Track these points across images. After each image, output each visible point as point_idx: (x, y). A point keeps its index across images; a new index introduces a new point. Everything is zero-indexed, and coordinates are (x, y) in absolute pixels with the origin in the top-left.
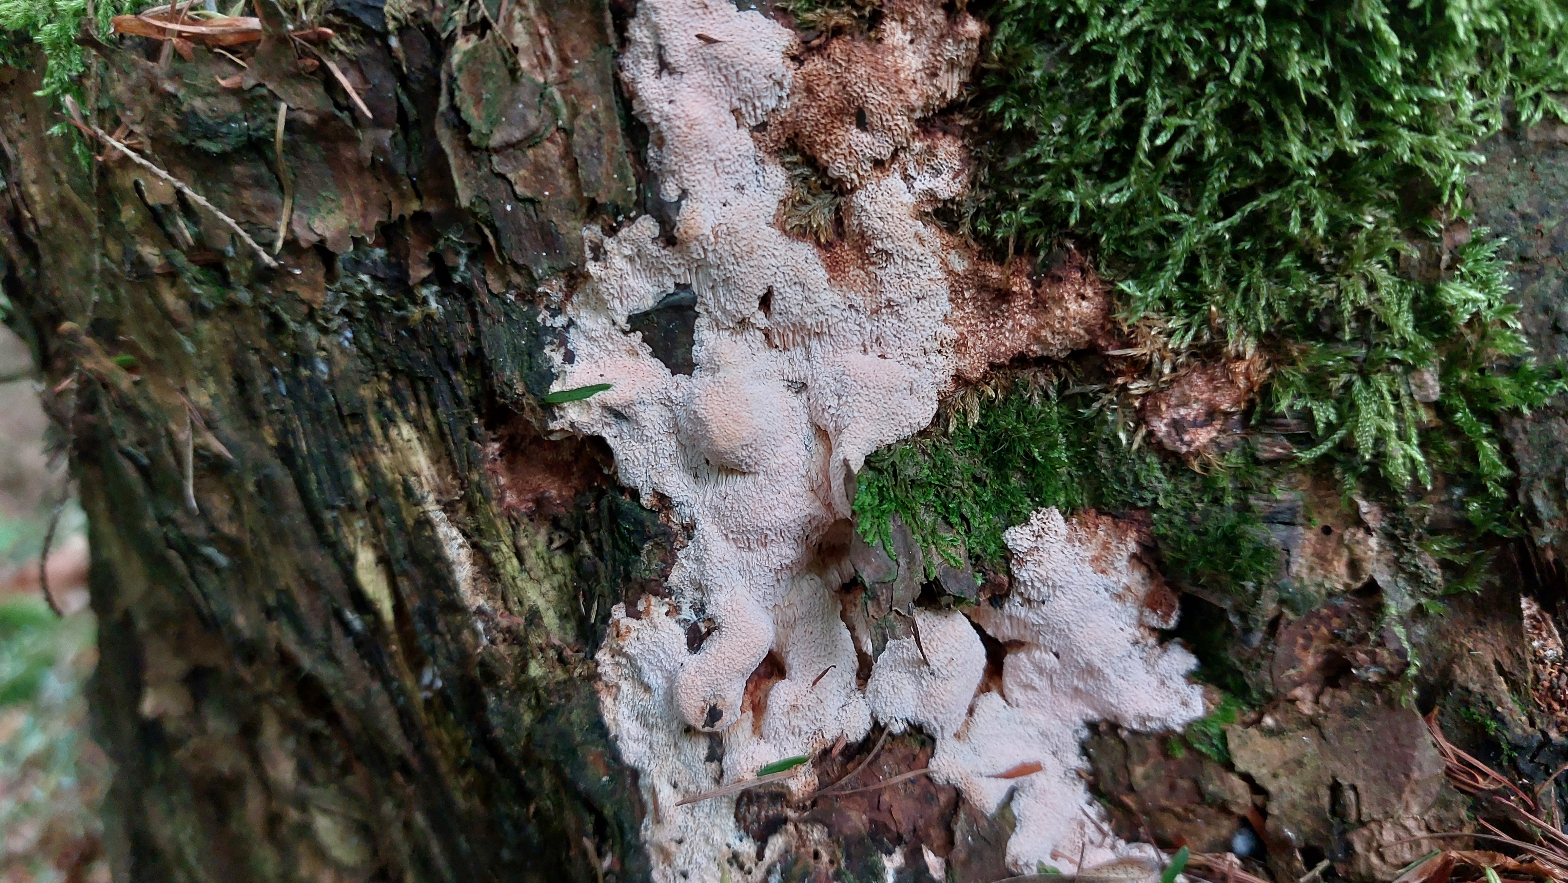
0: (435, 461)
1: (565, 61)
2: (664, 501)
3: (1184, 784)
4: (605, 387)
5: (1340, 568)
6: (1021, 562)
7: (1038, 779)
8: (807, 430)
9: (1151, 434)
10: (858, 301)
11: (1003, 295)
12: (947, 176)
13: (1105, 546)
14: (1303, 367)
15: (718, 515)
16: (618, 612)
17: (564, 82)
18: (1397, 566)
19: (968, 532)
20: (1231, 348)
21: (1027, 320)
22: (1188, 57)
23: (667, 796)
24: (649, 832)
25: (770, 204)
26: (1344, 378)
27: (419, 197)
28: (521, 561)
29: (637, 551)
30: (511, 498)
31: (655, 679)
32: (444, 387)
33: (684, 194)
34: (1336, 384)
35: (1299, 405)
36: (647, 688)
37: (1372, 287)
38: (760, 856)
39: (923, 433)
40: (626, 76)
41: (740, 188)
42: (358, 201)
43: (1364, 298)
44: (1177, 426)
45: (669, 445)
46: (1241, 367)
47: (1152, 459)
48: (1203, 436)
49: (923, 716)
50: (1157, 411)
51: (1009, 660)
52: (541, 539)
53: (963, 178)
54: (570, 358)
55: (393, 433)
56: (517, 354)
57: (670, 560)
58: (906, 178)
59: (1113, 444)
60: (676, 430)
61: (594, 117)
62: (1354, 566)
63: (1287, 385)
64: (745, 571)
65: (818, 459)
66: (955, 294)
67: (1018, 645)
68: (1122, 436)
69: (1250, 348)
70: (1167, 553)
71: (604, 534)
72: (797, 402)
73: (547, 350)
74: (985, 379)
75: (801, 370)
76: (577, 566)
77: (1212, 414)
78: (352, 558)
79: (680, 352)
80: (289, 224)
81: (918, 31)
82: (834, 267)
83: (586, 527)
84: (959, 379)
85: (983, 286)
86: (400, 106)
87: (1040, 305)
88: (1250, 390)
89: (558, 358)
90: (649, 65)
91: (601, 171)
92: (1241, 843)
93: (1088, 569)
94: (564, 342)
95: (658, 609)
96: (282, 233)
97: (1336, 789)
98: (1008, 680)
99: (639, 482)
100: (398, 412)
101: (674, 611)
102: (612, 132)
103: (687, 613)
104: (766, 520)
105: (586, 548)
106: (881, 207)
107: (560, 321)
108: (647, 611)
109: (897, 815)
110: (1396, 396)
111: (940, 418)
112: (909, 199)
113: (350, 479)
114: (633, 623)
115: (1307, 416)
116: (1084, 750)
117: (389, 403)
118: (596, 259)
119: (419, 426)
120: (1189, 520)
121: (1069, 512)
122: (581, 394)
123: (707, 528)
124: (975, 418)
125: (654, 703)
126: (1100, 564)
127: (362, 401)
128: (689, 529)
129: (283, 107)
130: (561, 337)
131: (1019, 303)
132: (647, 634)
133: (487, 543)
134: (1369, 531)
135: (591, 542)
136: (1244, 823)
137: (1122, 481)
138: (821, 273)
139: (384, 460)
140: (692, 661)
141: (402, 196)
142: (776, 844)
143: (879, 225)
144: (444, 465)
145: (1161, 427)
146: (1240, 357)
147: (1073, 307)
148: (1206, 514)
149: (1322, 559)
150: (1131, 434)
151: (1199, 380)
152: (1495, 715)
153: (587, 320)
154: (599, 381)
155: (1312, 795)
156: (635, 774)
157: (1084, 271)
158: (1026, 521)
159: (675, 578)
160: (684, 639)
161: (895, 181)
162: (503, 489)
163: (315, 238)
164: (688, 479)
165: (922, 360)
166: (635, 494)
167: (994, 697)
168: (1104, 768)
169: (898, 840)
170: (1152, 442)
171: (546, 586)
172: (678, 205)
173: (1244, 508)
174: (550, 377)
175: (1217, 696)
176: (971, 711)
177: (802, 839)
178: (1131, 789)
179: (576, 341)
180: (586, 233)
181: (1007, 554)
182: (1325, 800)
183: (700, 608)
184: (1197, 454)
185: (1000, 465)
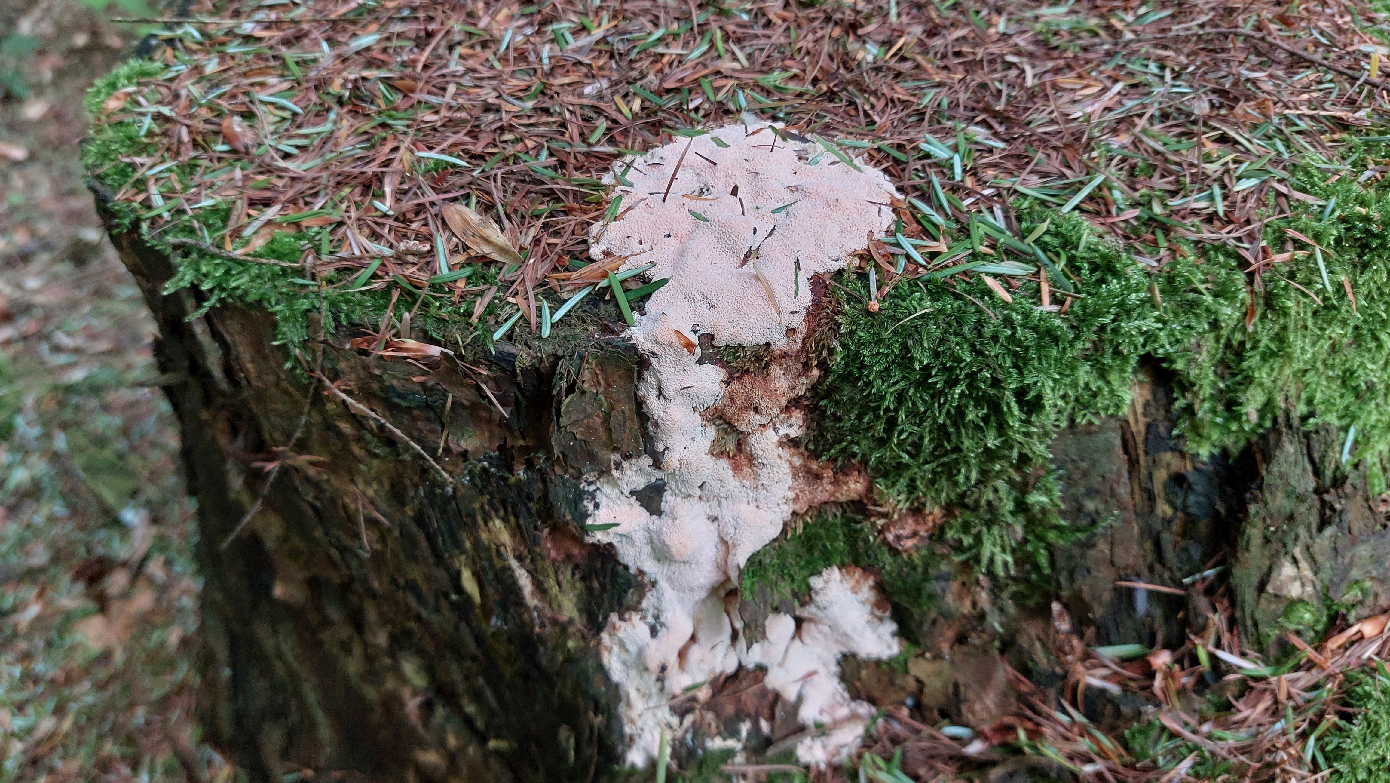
0: (513, 535)
1: (609, 385)
2: (642, 573)
3: (885, 678)
4: (617, 525)
5: (968, 603)
6: (817, 593)
7: (815, 678)
8: (716, 539)
9: (885, 539)
10: (748, 484)
11: (818, 477)
12: (795, 428)
13: (858, 582)
14: (960, 520)
15: (669, 579)
16: (614, 617)
17: (606, 392)
18: (994, 603)
19: (793, 581)
20: (927, 511)
21: (830, 488)
22: (919, 403)
23: (633, 694)
24: (622, 708)
25: (707, 444)
26: (978, 528)
27: (524, 438)
28: (560, 587)
29: (626, 592)
30: (553, 553)
31: (633, 648)
32: (524, 509)
33: (667, 448)
34: (974, 531)
35: (956, 536)
36: (627, 651)
37: (996, 490)
38: (681, 723)
39: (775, 540)
40: (640, 393)
41: (693, 439)
42: (487, 434)
43: (991, 496)
44: (898, 538)
45: (648, 549)
46: (930, 518)
47: (885, 549)
48: (909, 543)
49: (764, 662)
50: (889, 530)
51: (805, 626)
52: (569, 573)
53: (804, 428)
54: (597, 506)
55: (491, 524)
56: (568, 501)
57: (642, 596)
58: (774, 429)
59: (866, 541)
60: (651, 542)
61: (623, 412)
62: (974, 604)
63: (951, 527)
64: (681, 601)
65: (722, 554)
66: (795, 476)
67: (811, 620)
68: (871, 538)
69: (937, 511)
70: (888, 588)
71: (607, 580)
72: (713, 527)
73: (585, 502)
74: (806, 513)
75: (716, 512)
76: (590, 589)
77: (915, 534)
78: (459, 573)
79: (654, 505)
80: (446, 441)
81: (787, 370)
82: (736, 468)
83: (596, 573)
84: (794, 513)
85: (808, 471)
86: (517, 399)
87: (836, 482)
88: (934, 526)
89: (591, 507)
90: (654, 393)
91: (625, 436)
92: (909, 701)
93: (849, 593)
94: (594, 498)
95: (636, 617)
96: (442, 444)
97: (956, 686)
98: (805, 636)
99: (630, 564)
100: (493, 514)
101: (643, 618)
102: (632, 420)
103: (650, 619)
104: (694, 584)
105: (596, 584)
106: (763, 445)
107: (592, 488)
108: (630, 619)
109: (749, 704)
110: (1002, 537)
111: (784, 532)
112: (776, 439)
113: (463, 542)
114: (623, 624)
115: (960, 541)
116: (839, 663)
117: (487, 507)
118: (617, 469)
119: (505, 520)
120: (899, 575)
121: (842, 566)
122: (605, 527)
123: (663, 584)
124: (800, 531)
125: (631, 659)
126: (855, 590)
127: (474, 510)
128: (654, 584)
129: (450, 396)
130: (593, 496)
131: (825, 481)
132: (629, 629)
133: (541, 578)
134: (982, 587)
135: (599, 583)
136: (912, 694)
137: (869, 557)
138: (730, 472)
139: (484, 536)
140: (653, 643)
141: (514, 437)
142: (689, 719)
143: (760, 453)
144: (517, 538)
145: (890, 537)
146: (931, 514)
147: (852, 486)
148: (908, 575)
149: (960, 597)
150: (875, 538)
151: (910, 521)
152: (1032, 659)
153: (607, 489)
154: (612, 521)
155: (945, 686)
156: (617, 686)
157: (859, 472)
158: (820, 573)
159: (645, 604)
160: (648, 631)
161: (770, 432)
162: (549, 550)
163: (460, 450)
164: (655, 563)
165: (777, 509)
166: (626, 568)
167: (797, 642)
168: (848, 670)
169: (748, 716)
170: (885, 542)
171: (571, 595)
172: (663, 452)
173: (926, 572)
174: (586, 515)
175: (905, 643)
176: (787, 651)
177: (702, 718)
178: (859, 679)
179: (600, 498)
180: (612, 457)
181: (810, 589)
182: (951, 689)
183: (657, 617)
184: (906, 551)
185: (810, 550)
